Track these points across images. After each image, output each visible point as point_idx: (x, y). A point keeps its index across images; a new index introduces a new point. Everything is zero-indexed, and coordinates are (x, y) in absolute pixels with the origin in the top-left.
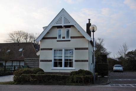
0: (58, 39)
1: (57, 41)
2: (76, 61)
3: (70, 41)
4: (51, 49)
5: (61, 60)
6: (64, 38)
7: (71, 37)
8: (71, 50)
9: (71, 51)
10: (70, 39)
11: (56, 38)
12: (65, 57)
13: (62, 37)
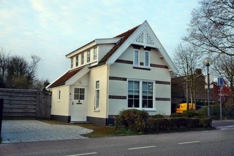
0: (134, 65)
1: (134, 68)
2: (157, 99)
3: (149, 69)
4: (125, 79)
5: (138, 97)
6: (142, 64)
7: (152, 65)
8: (150, 83)
9: (150, 85)
10: (149, 67)
11: (131, 63)
12: (143, 92)
13: (139, 64)
